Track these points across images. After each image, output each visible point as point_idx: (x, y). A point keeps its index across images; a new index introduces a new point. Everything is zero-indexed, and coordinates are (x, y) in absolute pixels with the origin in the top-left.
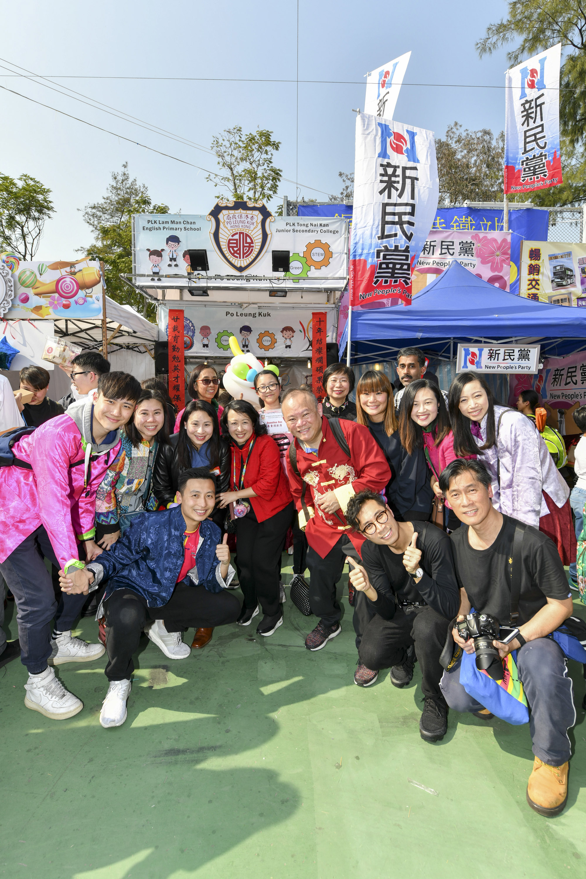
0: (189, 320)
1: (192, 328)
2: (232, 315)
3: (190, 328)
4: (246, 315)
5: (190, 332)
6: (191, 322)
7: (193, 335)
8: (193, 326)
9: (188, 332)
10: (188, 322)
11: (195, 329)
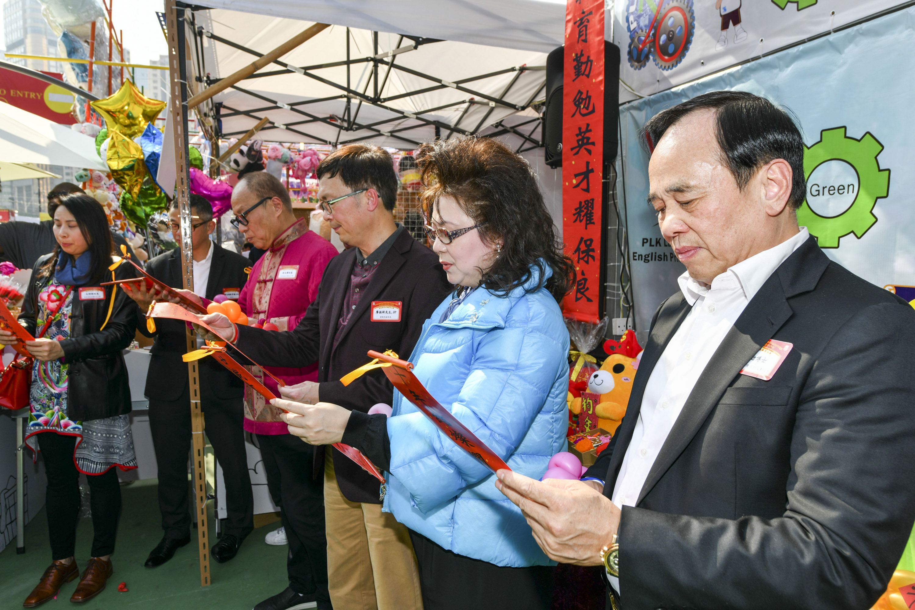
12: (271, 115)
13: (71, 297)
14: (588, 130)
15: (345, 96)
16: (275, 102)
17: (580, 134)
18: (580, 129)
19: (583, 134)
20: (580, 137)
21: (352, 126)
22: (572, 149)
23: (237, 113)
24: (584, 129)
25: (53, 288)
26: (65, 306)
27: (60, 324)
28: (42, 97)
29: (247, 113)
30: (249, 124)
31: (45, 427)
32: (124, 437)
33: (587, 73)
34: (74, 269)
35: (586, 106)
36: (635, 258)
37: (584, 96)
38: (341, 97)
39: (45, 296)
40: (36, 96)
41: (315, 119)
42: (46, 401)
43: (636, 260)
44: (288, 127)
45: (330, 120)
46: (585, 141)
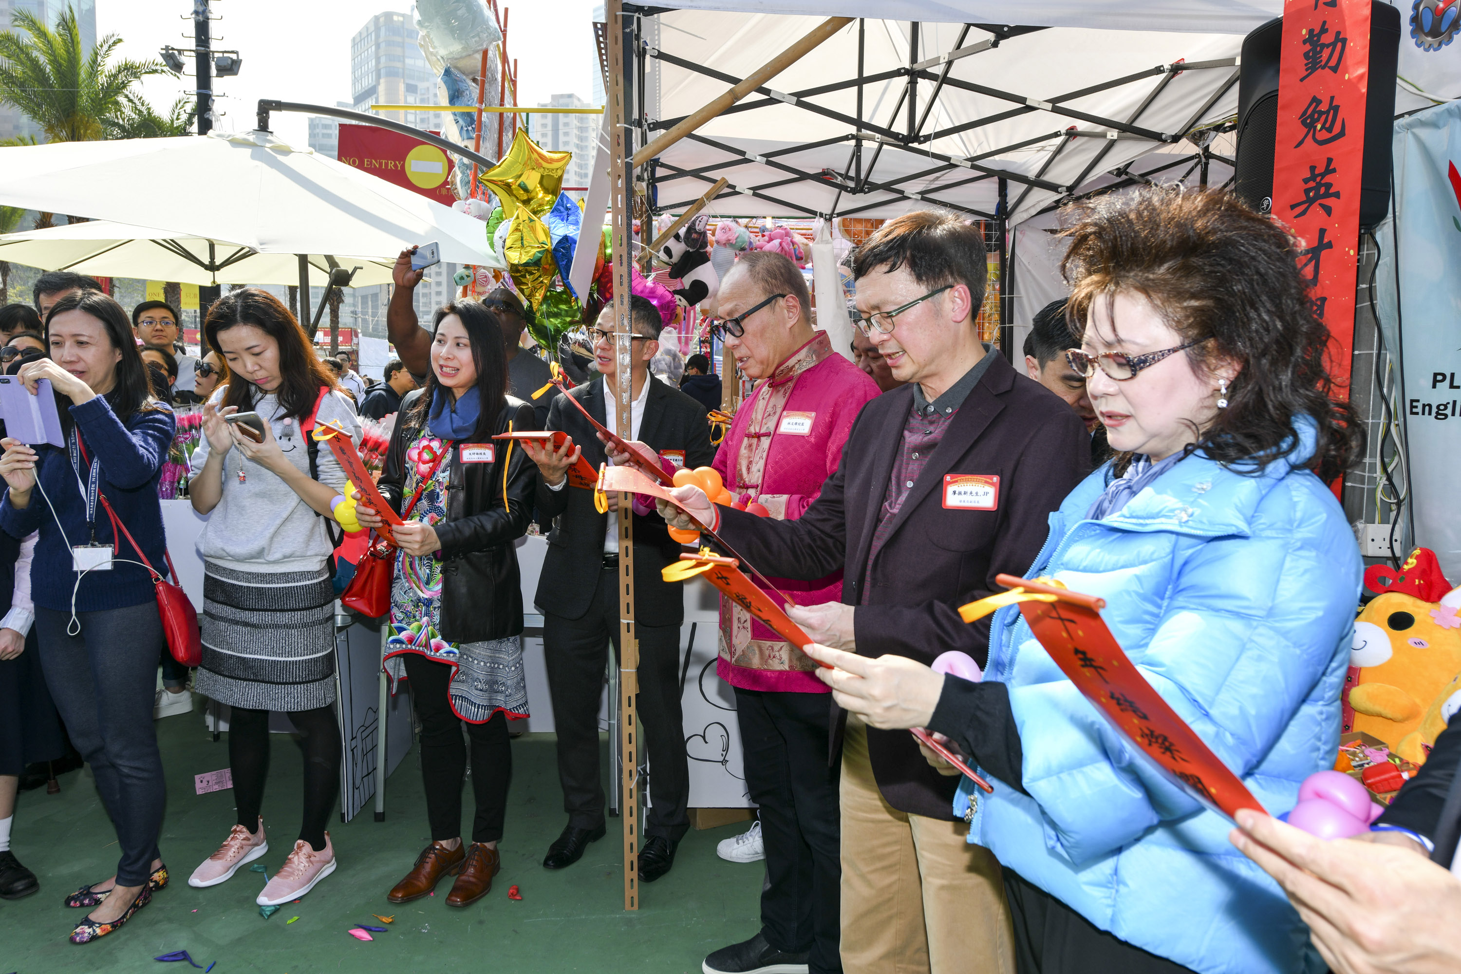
12: (733, 175)
13: (449, 457)
14: (1329, 170)
15: (853, 137)
16: (742, 153)
17: (1313, 178)
18: (1313, 168)
19: (1318, 179)
20: (1312, 184)
21: (863, 186)
22: (1293, 207)
23: (680, 173)
24: (1320, 169)
25: (425, 443)
26: (440, 470)
27: (433, 497)
28: (403, 166)
29: (697, 174)
30: (695, 189)
31: (409, 646)
32: (513, 669)
33: (1333, 63)
34: (454, 415)
35: (1327, 125)
36: (1414, 410)
37: (1323, 107)
38: (846, 138)
39: (414, 454)
40: (395, 165)
41: (803, 176)
42: (410, 608)
43: (1417, 413)
44: (756, 191)
45: (824, 177)
46: (1322, 190)
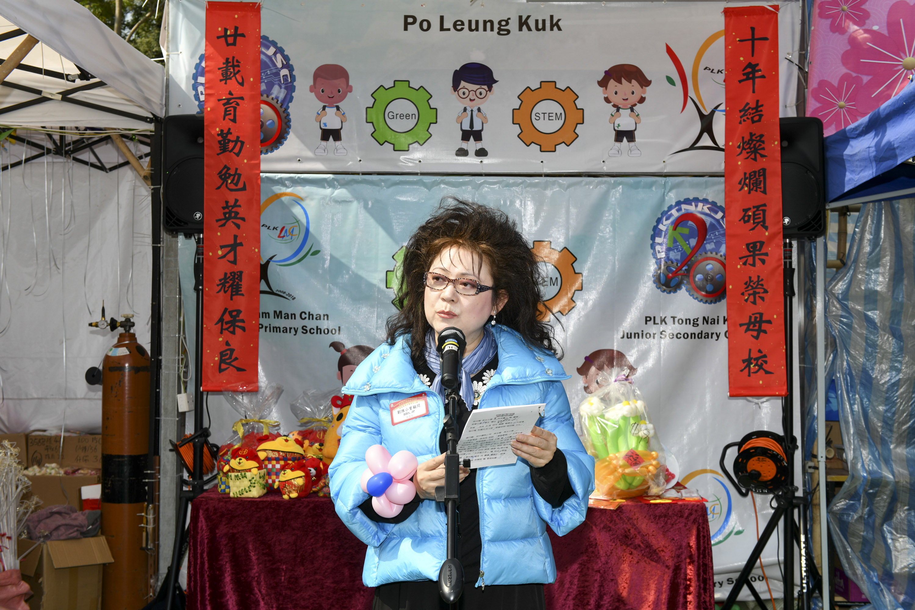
0: (274, 44)
1: (285, 72)
2: (425, 26)
3: (277, 74)
4: (473, 27)
5: (276, 89)
6: (280, 50)
7: (289, 98)
8: (287, 65)
9: (270, 86)
10: (271, 51)
11: (293, 78)
17: (227, 207)
18: (226, 202)
20: (227, 210)
22: (217, 221)
24: (232, 203)
33: (236, 150)
35: (235, 182)
37: (232, 172)
46: (233, 215)
